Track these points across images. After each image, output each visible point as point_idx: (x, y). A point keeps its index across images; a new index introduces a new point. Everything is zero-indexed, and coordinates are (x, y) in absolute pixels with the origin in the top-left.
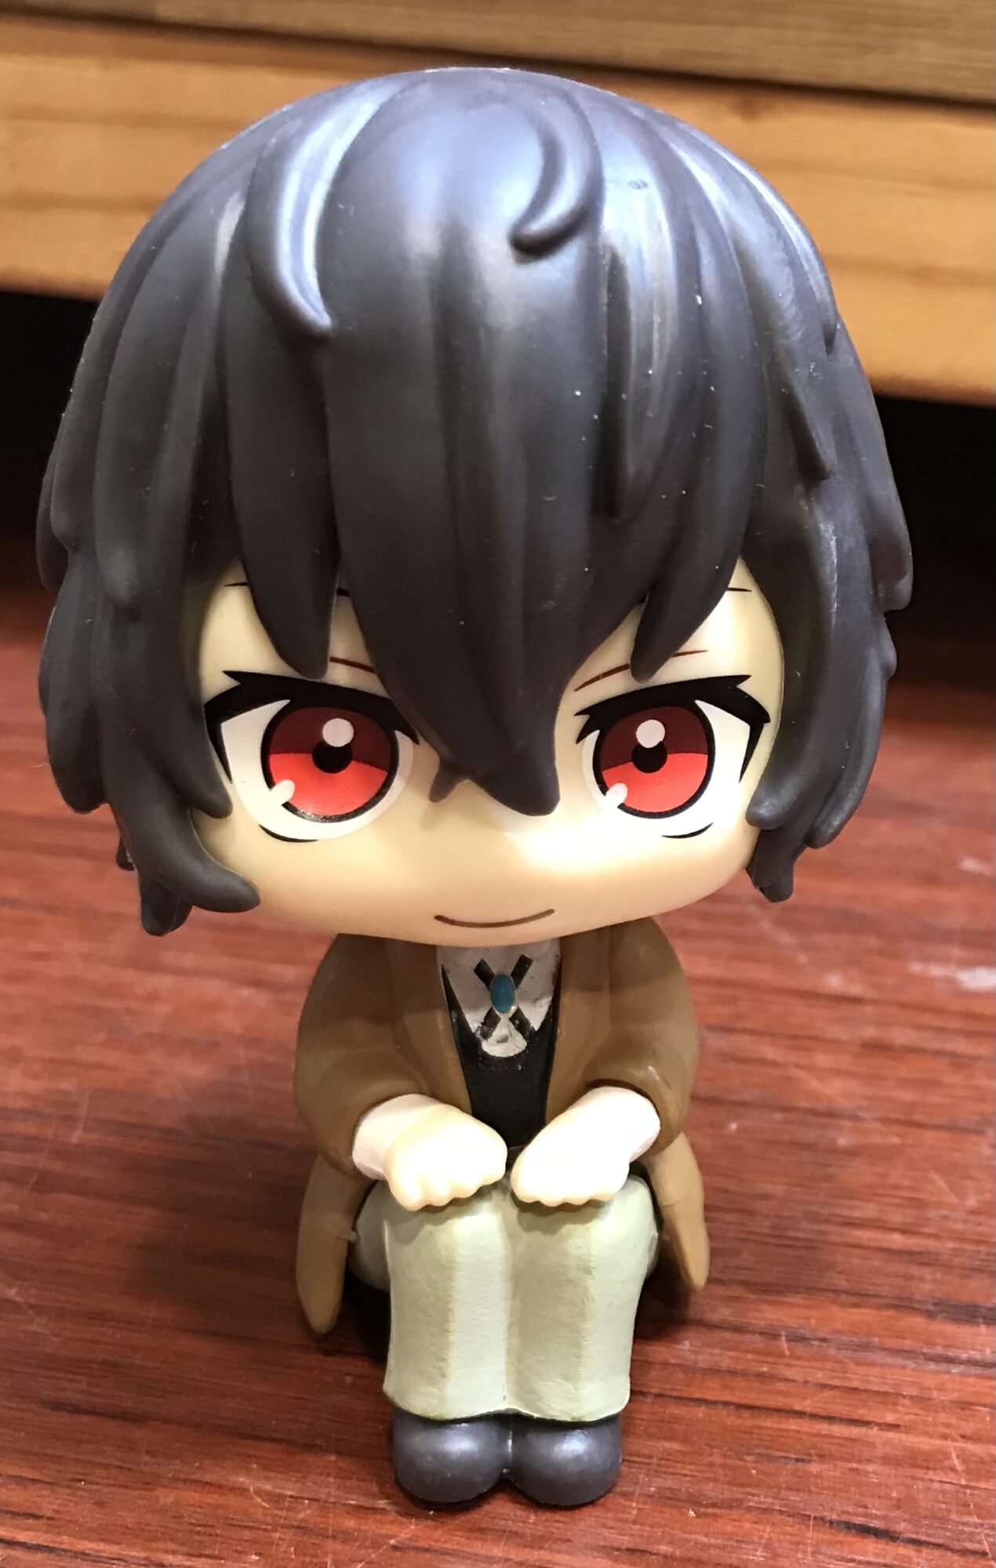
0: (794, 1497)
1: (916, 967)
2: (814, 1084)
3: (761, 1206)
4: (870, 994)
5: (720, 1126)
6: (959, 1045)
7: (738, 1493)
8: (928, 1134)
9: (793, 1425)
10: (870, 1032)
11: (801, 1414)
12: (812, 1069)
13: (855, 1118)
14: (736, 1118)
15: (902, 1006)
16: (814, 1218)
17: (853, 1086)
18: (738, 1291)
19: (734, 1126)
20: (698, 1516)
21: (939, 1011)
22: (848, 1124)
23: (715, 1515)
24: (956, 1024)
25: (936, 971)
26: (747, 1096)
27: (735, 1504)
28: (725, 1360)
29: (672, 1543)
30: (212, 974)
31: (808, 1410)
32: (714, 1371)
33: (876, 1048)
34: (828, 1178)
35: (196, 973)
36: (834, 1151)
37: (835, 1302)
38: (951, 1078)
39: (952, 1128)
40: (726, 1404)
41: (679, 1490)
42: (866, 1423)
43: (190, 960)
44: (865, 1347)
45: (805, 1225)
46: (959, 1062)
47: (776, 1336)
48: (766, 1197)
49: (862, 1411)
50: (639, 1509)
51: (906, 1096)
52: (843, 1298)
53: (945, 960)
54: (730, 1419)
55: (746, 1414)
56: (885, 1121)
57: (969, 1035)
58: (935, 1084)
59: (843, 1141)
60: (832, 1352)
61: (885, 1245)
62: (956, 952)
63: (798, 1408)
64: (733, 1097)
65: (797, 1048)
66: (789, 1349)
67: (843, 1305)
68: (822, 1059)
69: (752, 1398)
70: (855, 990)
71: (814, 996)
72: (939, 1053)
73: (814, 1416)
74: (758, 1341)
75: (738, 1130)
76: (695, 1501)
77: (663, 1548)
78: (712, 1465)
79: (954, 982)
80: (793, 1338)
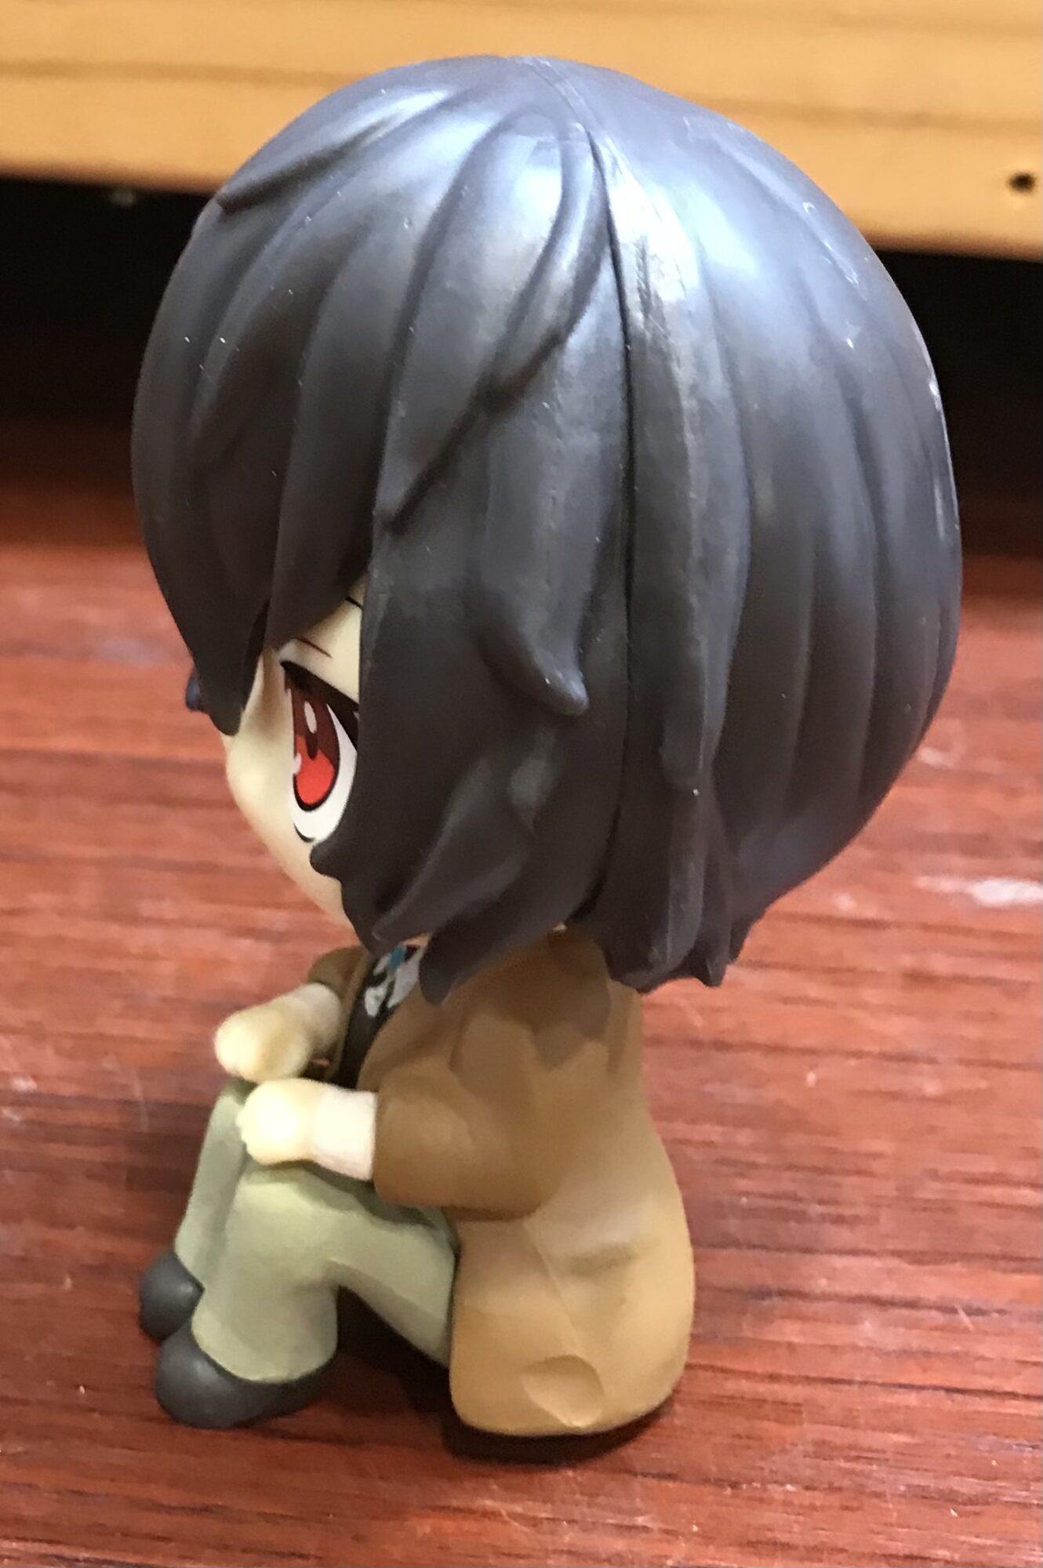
1: (923, 882)
2: (873, 1024)
3: (876, 1166)
4: (888, 916)
5: (798, 1078)
6: (1001, 971)
7: (991, 1487)
8: (1014, 1075)
9: (1012, 1407)
10: (907, 961)
11: (1013, 1395)
12: (864, 1006)
13: (932, 1061)
14: (811, 1068)
15: (926, 927)
16: (934, 1175)
17: (913, 1024)
18: (894, 1262)
19: (811, 1078)
20: (961, 1515)
21: (968, 932)
22: (926, 1067)
23: (976, 1514)
24: (988, 946)
25: (947, 885)
26: (810, 1041)
27: (990, 1500)
28: (914, 1340)
29: (948, 1548)
30: (200, 925)
31: (1019, 1391)
32: (906, 1354)
33: (917, 979)
34: (933, 1130)
35: (182, 923)
36: (924, 1099)
37: (995, 1269)
38: (1010, 1009)
39: (1035, 1068)
40: (936, 1388)
41: (928, 1487)
43: (168, 909)
45: (930, 1185)
46: (1009, 990)
47: (954, 1311)
48: (876, 1156)
50: (899, 1511)
51: (973, 1032)
52: (1002, 1264)
53: (949, 872)
54: (948, 1404)
55: (959, 1397)
56: (965, 1062)
57: (1009, 957)
58: (993, 1017)
59: (931, 1088)
60: (1015, 1325)
61: (1019, 1201)
62: (958, 861)
63: (1008, 1388)
64: (797, 1044)
65: (841, 983)
66: (974, 1323)
67: (1005, 1271)
68: (871, 995)
69: (956, 1381)
70: (871, 912)
71: (831, 922)
72: (986, 981)
73: (1027, 1397)
74: (938, 1317)
75: (818, 1081)
76: (950, 1498)
77: (943, 1553)
78: (948, 1456)
79: (968, 898)
80: (971, 1312)
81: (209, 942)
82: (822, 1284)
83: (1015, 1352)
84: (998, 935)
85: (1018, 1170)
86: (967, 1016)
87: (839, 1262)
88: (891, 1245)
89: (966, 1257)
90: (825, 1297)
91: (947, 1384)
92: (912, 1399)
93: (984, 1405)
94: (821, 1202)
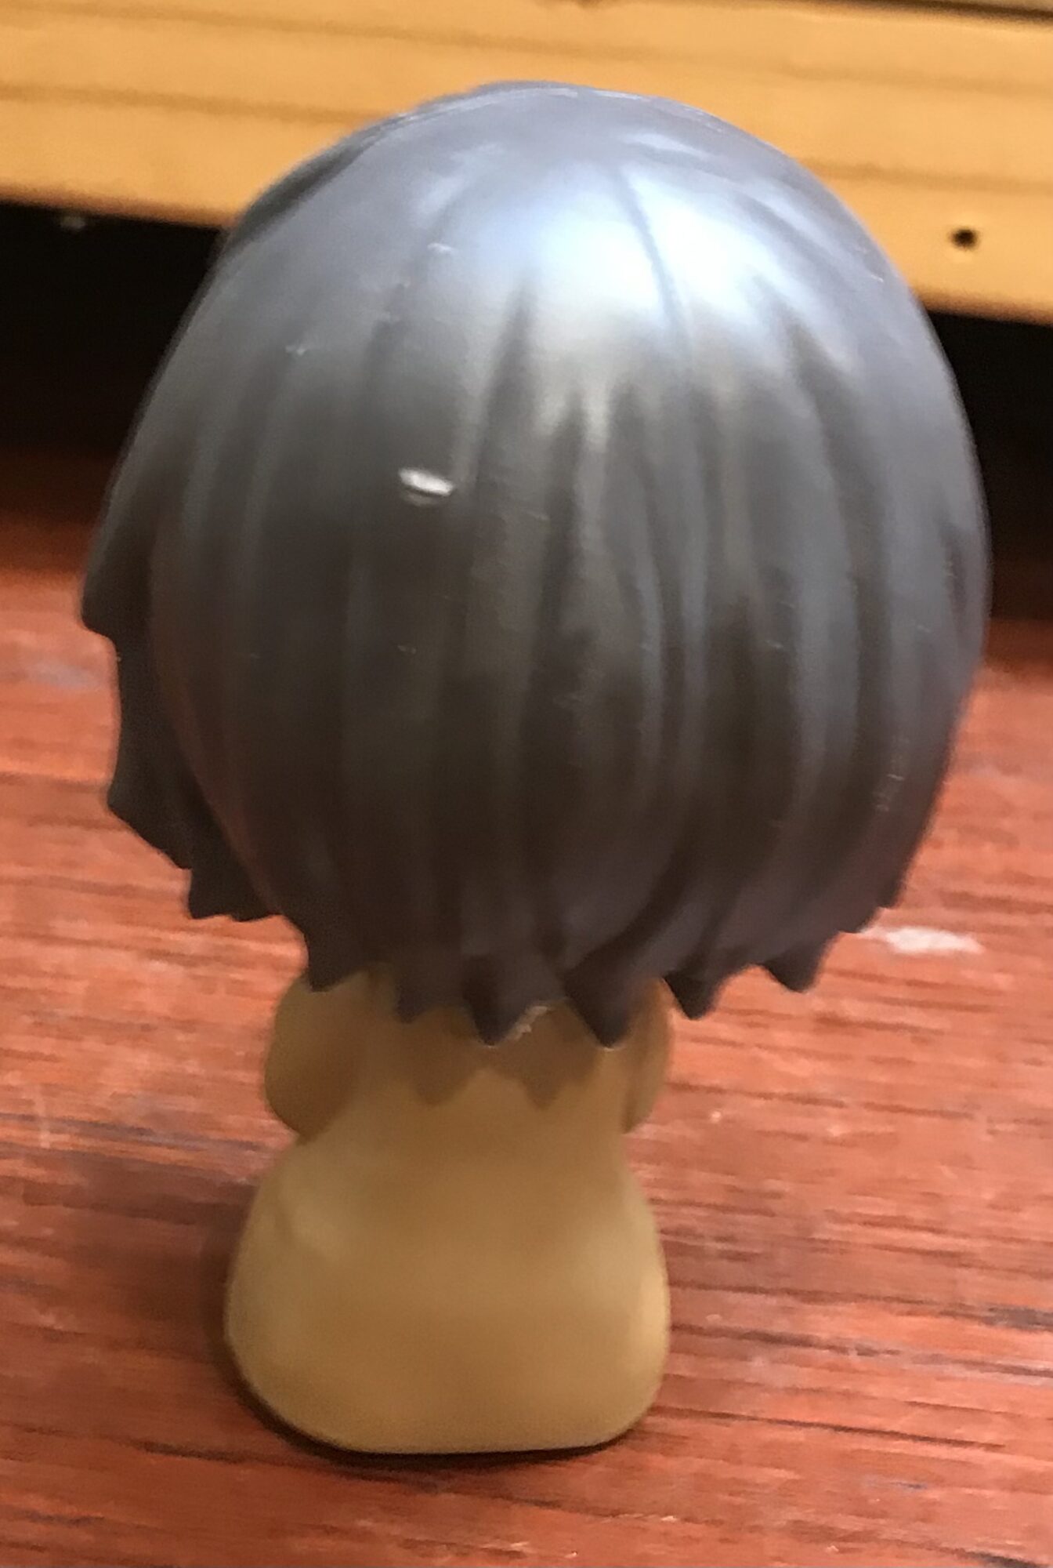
0: (926, 1528)
2: (781, 1065)
3: (775, 1205)
5: (703, 1116)
6: (913, 1017)
7: (869, 1524)
8: (921, 1120)
9: (897, 1447)
10: (820, 1005)
12: (773, 1049)
13: (837, 1104)
14: (719, 1106)
15: (842, 973)
16: (835, 1217)
17: (824, 1067)
18: (789, 1301)
19: (716, 1116)
20: (840, 1550)
21: (881, 979)
22: (835, 1111)
23: (856, 1550)
24: (902, 993)
26: (717, 1081)
27: (868, 1537)
28: (805, 1377)
31: (906, 1431)
32: (795, 1391)
33: (829, 1023)
34: (833, 1172)
36: (828, 1142)
37: (889, 1311)
38: (918, 1056)
39: (943, 1114)
40: (819, 1425)
41: (808, 1522)
42: (969, 1444)
44: (935, 1359)
45: (828, 1225)
46: (921, 1037)
47: (845, 1351)
48: (777, 1195)
49: (957, 1431)
50: (777, 1546)
51: (881, 1077)
52: (895, 1305)
54: (831, 1441)
55: (845, 1436)
56: (869, 1106)
57: (923, 1005)
58: (904, 1063)
59: (836, 1130)
60: (906, 1366)
61: (920, 1246)
63: (896, 1428)
64: (706, 1083)
65: (751, 1025)
66: (864, 1363)
67: (901, 1314)
68: (782, 1037)
69: (843, 1419)
72: (897, 1028)
73: (915, 1438)
74: (828, 1356)
75: (723, 1120)
76: (827, 1534)
79: (884, 944)
80: (865, 1352)
81: (122, 962)
82: (714, 1319)
83: (904, 1393)
84: (911, 983)
85: (918, 1214)
86: (877, 1061)
87: (733, 1298)
88: (786, 1283)
89: (861, 1297)
90: (717, 1332)
91: (835, 1422)
92: (798, 1435)
93: (871, 1444)
94: (720, 1239)
